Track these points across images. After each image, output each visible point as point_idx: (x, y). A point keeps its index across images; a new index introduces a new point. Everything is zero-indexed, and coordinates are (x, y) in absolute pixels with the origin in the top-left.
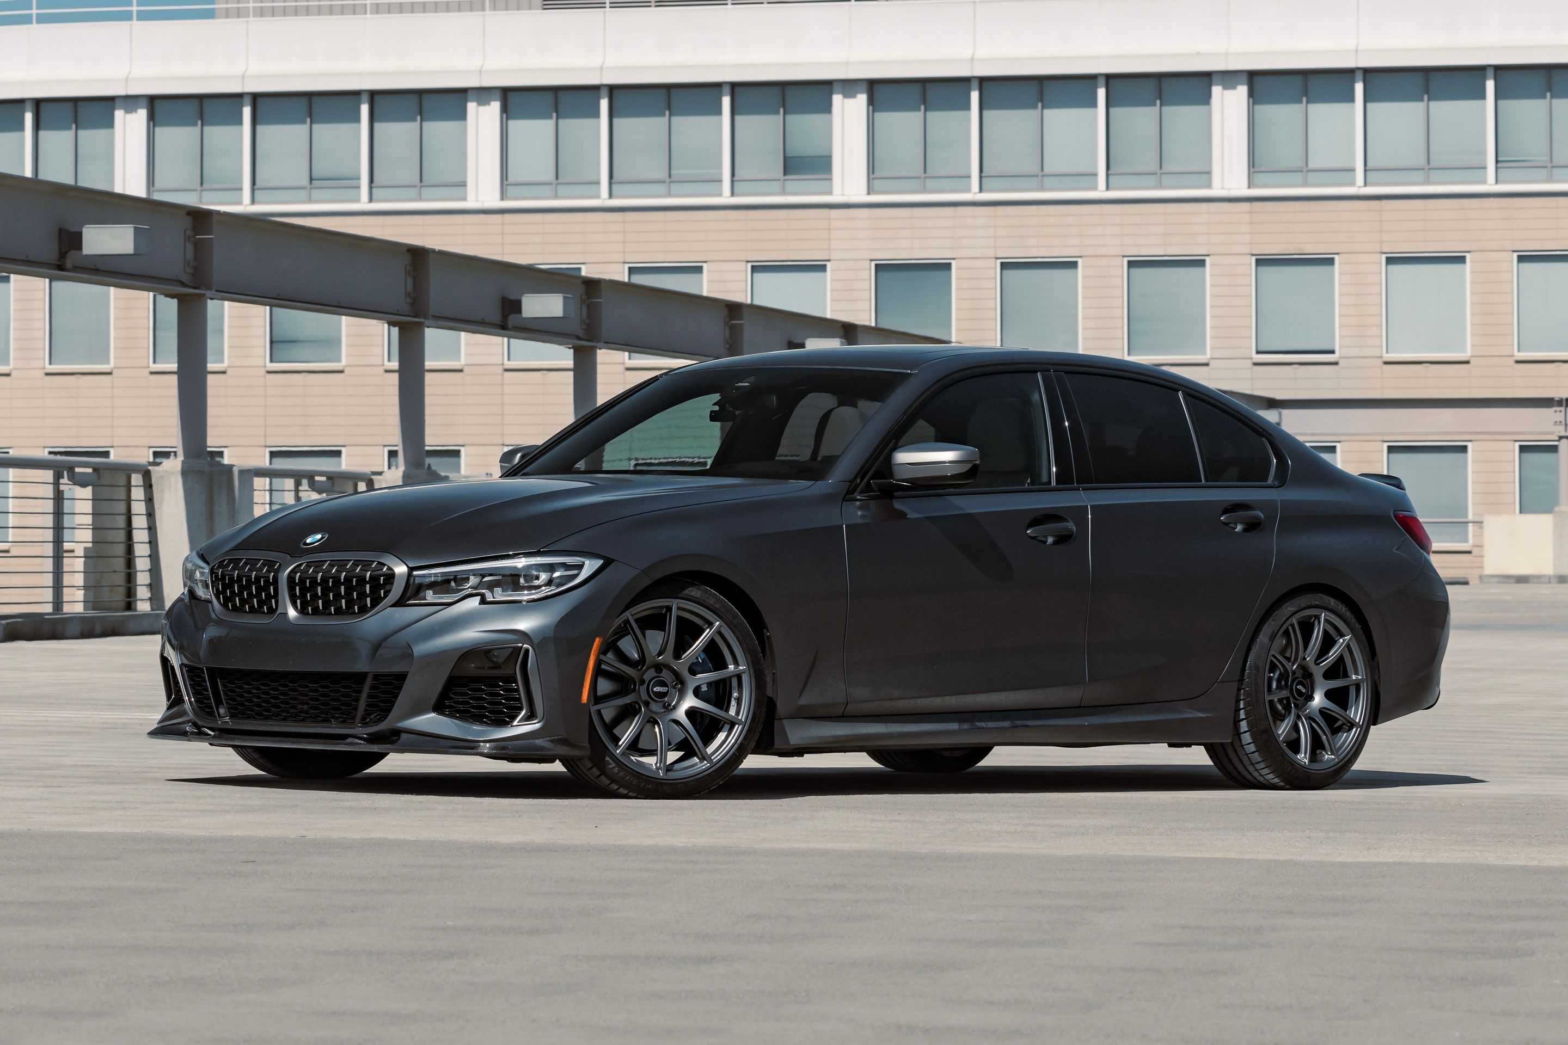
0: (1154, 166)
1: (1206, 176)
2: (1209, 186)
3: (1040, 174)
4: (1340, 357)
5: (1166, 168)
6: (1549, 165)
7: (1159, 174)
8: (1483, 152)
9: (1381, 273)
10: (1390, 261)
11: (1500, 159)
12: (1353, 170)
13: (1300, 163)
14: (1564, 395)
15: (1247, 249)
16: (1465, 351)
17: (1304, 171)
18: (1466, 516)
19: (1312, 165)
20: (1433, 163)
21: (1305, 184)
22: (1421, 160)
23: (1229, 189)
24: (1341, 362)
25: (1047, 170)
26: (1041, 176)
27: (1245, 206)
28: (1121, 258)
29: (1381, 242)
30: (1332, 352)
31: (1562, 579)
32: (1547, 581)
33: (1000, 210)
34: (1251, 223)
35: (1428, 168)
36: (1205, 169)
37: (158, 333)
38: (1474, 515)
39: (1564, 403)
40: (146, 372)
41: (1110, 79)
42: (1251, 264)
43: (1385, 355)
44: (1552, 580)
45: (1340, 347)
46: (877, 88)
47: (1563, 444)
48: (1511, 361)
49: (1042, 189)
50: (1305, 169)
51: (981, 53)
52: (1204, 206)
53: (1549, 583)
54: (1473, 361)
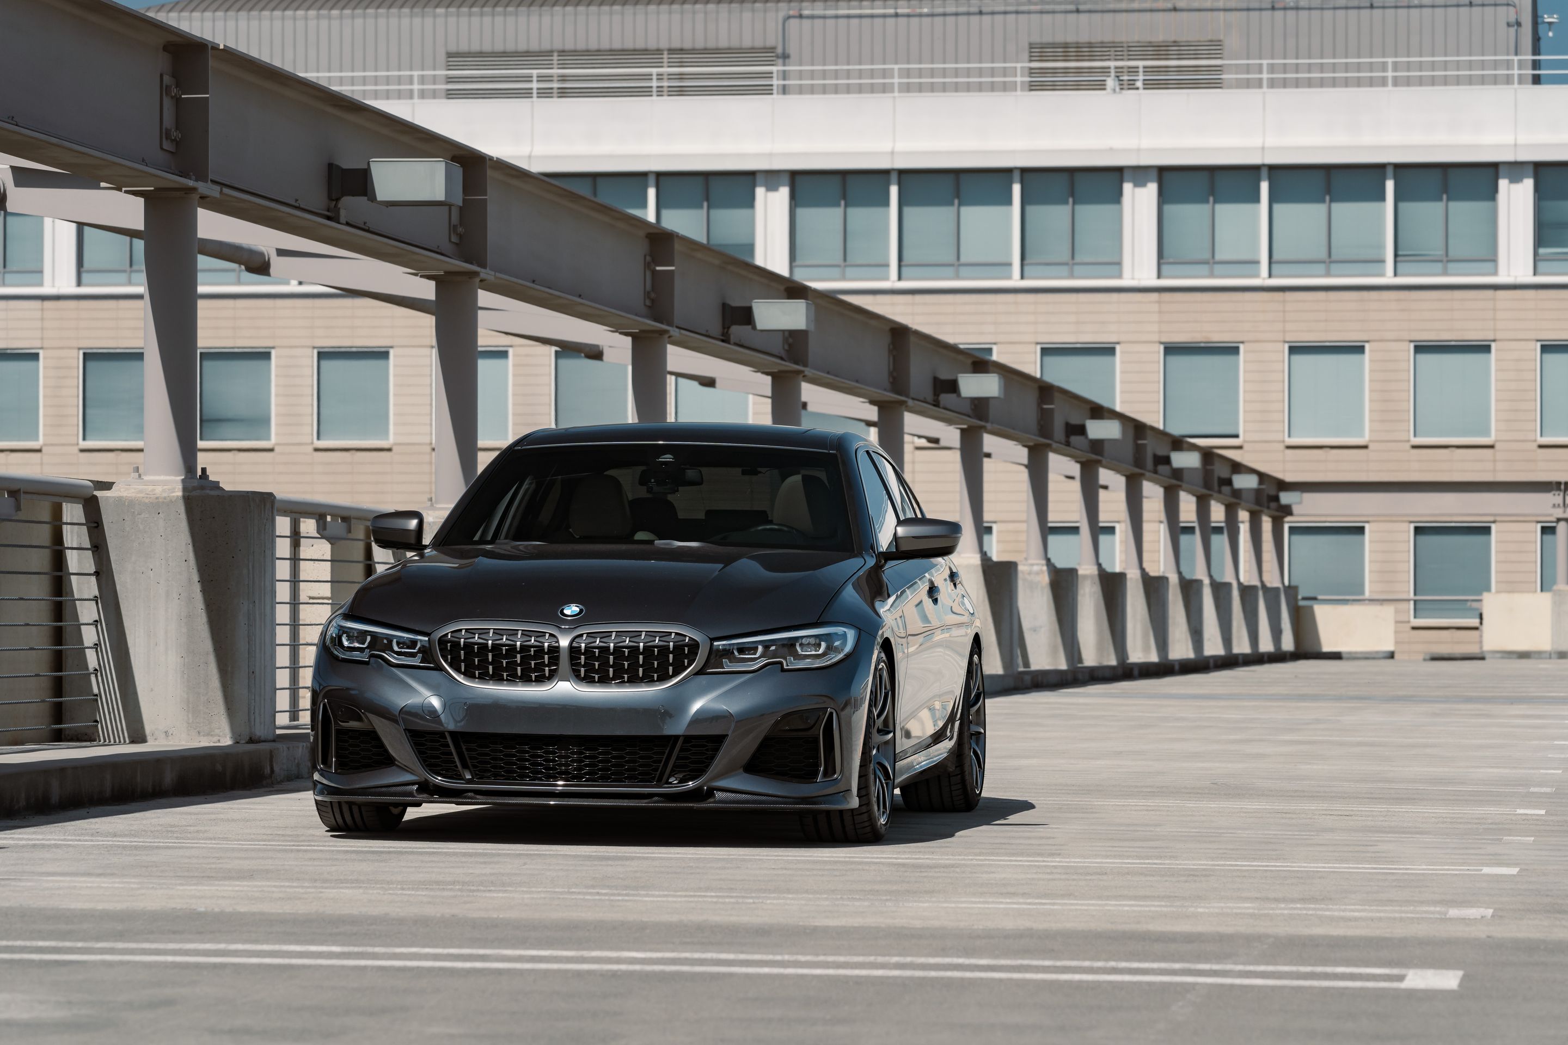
0: (1066, 257)
1: (1116, 267)
2: (1120, 276)
3: (956, 263)
4: (1245, 441)
5: (1078, 258)
6: (1445, 259)
7: (1072, 263)
8: (1382, 247)
9: (1283, 361)
10: (1294, 350)
11: (1400, 253)
12: (1257, 262)
13: (1207, 255)
14: (1563, 478)
15: (1156, 338)
16: (1362, 435)
17: (1211, 262)
18: (1362, 593)
19: (1218, 257)
20: (1334, 257)
21: (1212, 275)
22: (1323, 254)
23: (1139, 280)
24: (1246, 447)
25: (963, 259)
26: (957, 265)
27: (1154, 296)
28: (1034, 345)
29: (1284, 332)
30: (1237, 436)
31: (1562, 655)
32: (1548, 656)
33: (918, 298)
34: (1160, 312)
35: (1329, 261)
36: (1116, 260)
37: (88, 411)
38: (1371, 592)
39: (1563, 487)
40: (75, 450)
41: (1026, 173)
42: (1159, 352)
43: (1287, 439)
44: (1553, 656)
45: (1245, 431)
46: (799, 179)
47: (1561, 527)
48: (1408, 446)
49: (957, 277)
50: (1211, 261)
51: (901, 146)
52: (1115, 296)
53: (1550, 658)
54: (1371, 446)
